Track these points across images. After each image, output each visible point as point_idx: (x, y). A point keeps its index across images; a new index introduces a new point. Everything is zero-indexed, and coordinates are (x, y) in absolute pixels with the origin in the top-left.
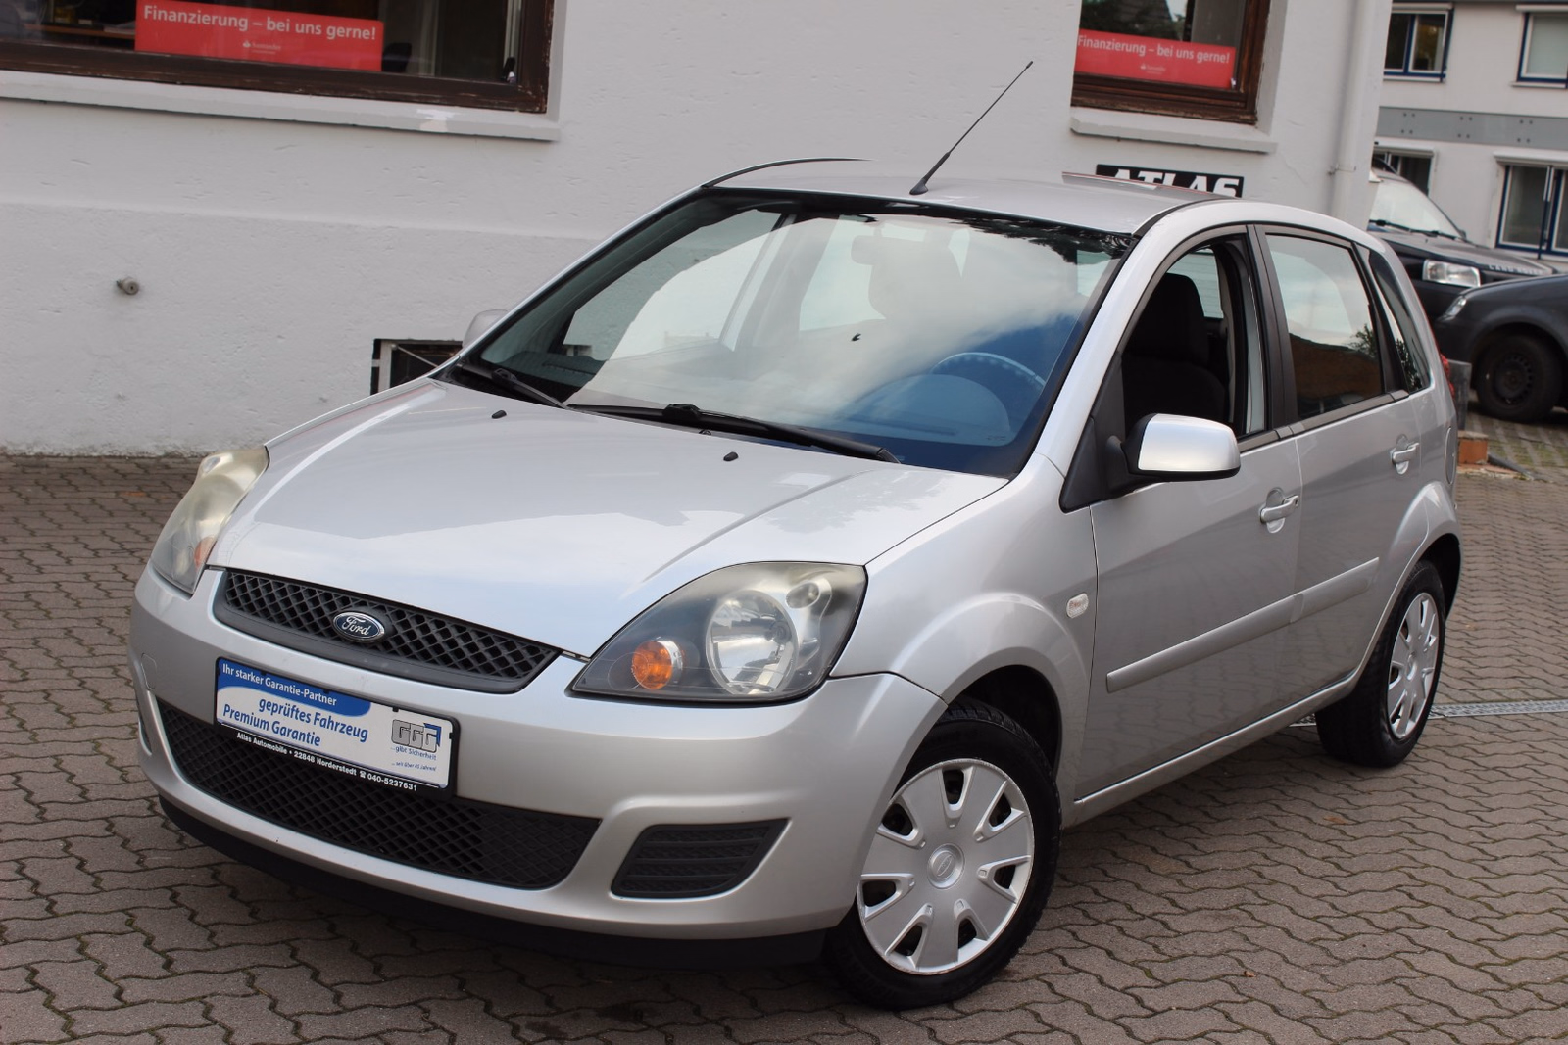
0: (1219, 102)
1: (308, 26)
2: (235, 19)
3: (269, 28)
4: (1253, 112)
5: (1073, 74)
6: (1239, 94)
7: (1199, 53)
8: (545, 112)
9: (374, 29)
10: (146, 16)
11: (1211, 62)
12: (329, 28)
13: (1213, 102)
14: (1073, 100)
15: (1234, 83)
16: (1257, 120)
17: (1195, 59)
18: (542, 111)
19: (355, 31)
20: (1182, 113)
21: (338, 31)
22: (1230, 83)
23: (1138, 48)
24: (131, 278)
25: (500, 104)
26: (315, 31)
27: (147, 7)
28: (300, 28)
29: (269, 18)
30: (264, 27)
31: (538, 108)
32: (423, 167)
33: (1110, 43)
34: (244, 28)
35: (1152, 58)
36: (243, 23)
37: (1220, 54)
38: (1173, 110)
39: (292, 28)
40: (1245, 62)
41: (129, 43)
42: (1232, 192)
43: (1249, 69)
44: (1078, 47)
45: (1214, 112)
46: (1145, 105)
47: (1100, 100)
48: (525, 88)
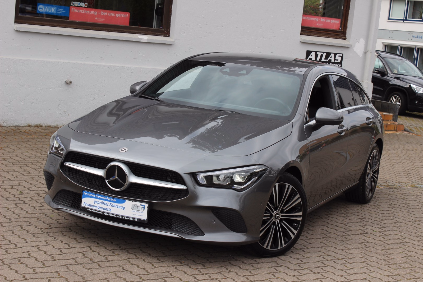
0: (336, 33)
1: (111, 14)
2: (94, 12)
3: (102, 14)
4: (345, 36)
5: (301, 26)
6: (342, 32)
7: (331, 20)
8: (169, 37)
9: (127, 15)
10: (72, 11)
11: (334, 23)
12: (117, 14)
13: (335, 33)
14: (301, 33)
15: (340, 28)
16: (346, 38)
17: (331, 22)
18: (169, 36)
19: (123, 15)
20: (328, 37)
21: (119, 15)
22: (340, 29)
23: (316, 19)
24: (69, 80)
25: (158, 34)
26: (113, 15)
27: (72, 9)
28: (109, 15)
29: (102, 12)
30: (101, 13)
31: (168, 35)
32: (140, 51)
33: (309, 18)
34: (96, 14)
35: (319, 22)
36: (96, 13)
37: (337, 21)
38: (325, 36)
39: (108, 14)
40: (343, 23)
41: (68, 18)
42: (340, 58)
43: (344, 25)
44: (302, 19)
45: (336, 36)
46: (318, 34)
47: (307, 33)
48: (164, 30)
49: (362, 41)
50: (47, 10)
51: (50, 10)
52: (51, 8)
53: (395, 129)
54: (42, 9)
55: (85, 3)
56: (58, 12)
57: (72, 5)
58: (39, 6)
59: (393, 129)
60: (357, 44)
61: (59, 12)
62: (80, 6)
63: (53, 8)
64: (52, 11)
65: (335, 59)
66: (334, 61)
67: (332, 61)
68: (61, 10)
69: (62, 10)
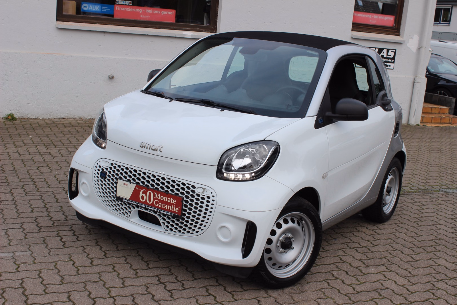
1: (157, 11)
2: (139, 10)
4: (399, 33)
5: (352, 23)
6: (396, 28)
7: (385, 17)
8: (216, 33)
9: (173, 12)
10: (117, 9)
11: (388, 20)
12: (162, 12)
13: (389, 30)
14: (352, 30)
15: (394, 25)
16: (400, 35)
17: (384, 19)
19: (168, 12)
20: (381, 33)
21: (164, 13)
23: (369, 16)
24: (112, 75)
25: (205, 31)
26: (159, 12)
27: (117, 7)
28: (155, 12)
29: (147, 9)
30: (146, 11)
31: (214, 32)
33: (362, 15)
34: (141, 12)
35: (373, 19)
36: (141, 10)
37: (391, 17)
38: (378, 32)
39: (153, 12)
40: (397, 20)
41: (112, 16)
42: (393, 53)
43: (398, 22)
44: (353, 16)
45: (389, 32)
46: (371, 31)
47: (359, 29)
48: (211, 27)
49: (416, 38)
50: (91, 8)
51: (94, 9)
52: (95, 6)
53: (450, 122)
54: (86, 7)
55: (130, 2)
56: (102, 10)
57: (116, 3)
58: (83, 5)
59: (448, 122)
60: (411, 40)
61: (104, 11)
62: (124, 4)
63: (97, 6)
64: (97, 10)
65: (387, 55)
66: (386, 57)
67: (384, 56)
68: (105, 8)
69: (107, 9)
